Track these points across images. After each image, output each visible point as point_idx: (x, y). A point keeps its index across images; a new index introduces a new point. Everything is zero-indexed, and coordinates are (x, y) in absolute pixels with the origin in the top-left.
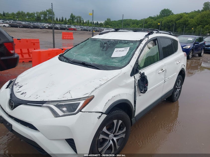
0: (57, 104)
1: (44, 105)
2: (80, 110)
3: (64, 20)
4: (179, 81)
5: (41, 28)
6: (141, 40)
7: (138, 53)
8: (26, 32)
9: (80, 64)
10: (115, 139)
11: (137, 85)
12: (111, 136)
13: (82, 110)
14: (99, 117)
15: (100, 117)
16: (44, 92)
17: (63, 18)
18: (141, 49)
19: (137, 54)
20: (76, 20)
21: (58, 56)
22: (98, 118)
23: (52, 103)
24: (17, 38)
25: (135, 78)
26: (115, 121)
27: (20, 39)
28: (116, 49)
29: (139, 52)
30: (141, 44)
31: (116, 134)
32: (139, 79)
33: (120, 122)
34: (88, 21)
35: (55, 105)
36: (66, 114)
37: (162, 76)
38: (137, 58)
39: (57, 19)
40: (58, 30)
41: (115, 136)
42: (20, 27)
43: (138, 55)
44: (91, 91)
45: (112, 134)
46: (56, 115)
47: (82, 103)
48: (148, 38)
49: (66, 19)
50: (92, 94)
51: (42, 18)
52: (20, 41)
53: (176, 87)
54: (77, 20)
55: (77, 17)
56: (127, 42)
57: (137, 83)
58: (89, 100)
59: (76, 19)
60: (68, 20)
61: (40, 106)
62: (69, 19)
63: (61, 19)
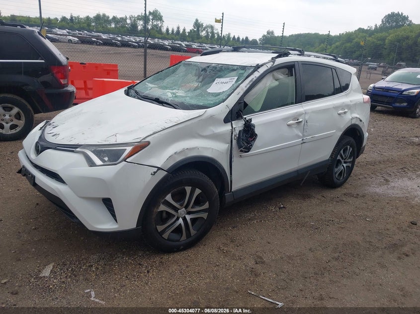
0: (95, 150)
1: (78, 149)
2: (125, 160)
3: (181, 31)
4: (347, 148)
5: (134, 47)
6: (258, 65)
7: (246, 87)
8: (106, 54)
9: (153, 100)
10: (188, 217)
11: (236, 138)
12: (182, 211)
13: (128, 160)
14: (153, 173)
15: (155, 173)
16: (83, 134)
17: (178, 28)
18: (254, 80)
19: (244, 87)
20: (204, 32)
21: (126, 88)
22: (151, 174)
23: (89, 148)
24: (80, 62)
25: (232, 127)
26: (188, 189)
27: (85, 63)
28: (217, 80)
29: (247, 85)
30: (256, 72)
31: (190, 209)
32: (241, 129)
33: (198, 191)
34: (229, 34)
35: (92, 150)
36: (106, 163)
37: (297, 131)
38: (241, 94)
39: (167, 30)
40: (165, 52)
41: (189, 213)
42: (98, 43)
43: (245, 89)
44: (147, 135)
45: (184, 209)
46: (92, 164)
47: (129, 149)
48: (274, 63)
49: (184, 30)
50: (147, 140)
51: (139, 28)
52: (84, 66)
53: (339, 157)
54: (207, 32)
55: (207, 27)
56: (235, 67)
57: (235, 136)
58: (140, 147)
59: (204, 29)
60: (189, 31)
61: (73, 151)
62: (191, 30)
63: (175, 30)
